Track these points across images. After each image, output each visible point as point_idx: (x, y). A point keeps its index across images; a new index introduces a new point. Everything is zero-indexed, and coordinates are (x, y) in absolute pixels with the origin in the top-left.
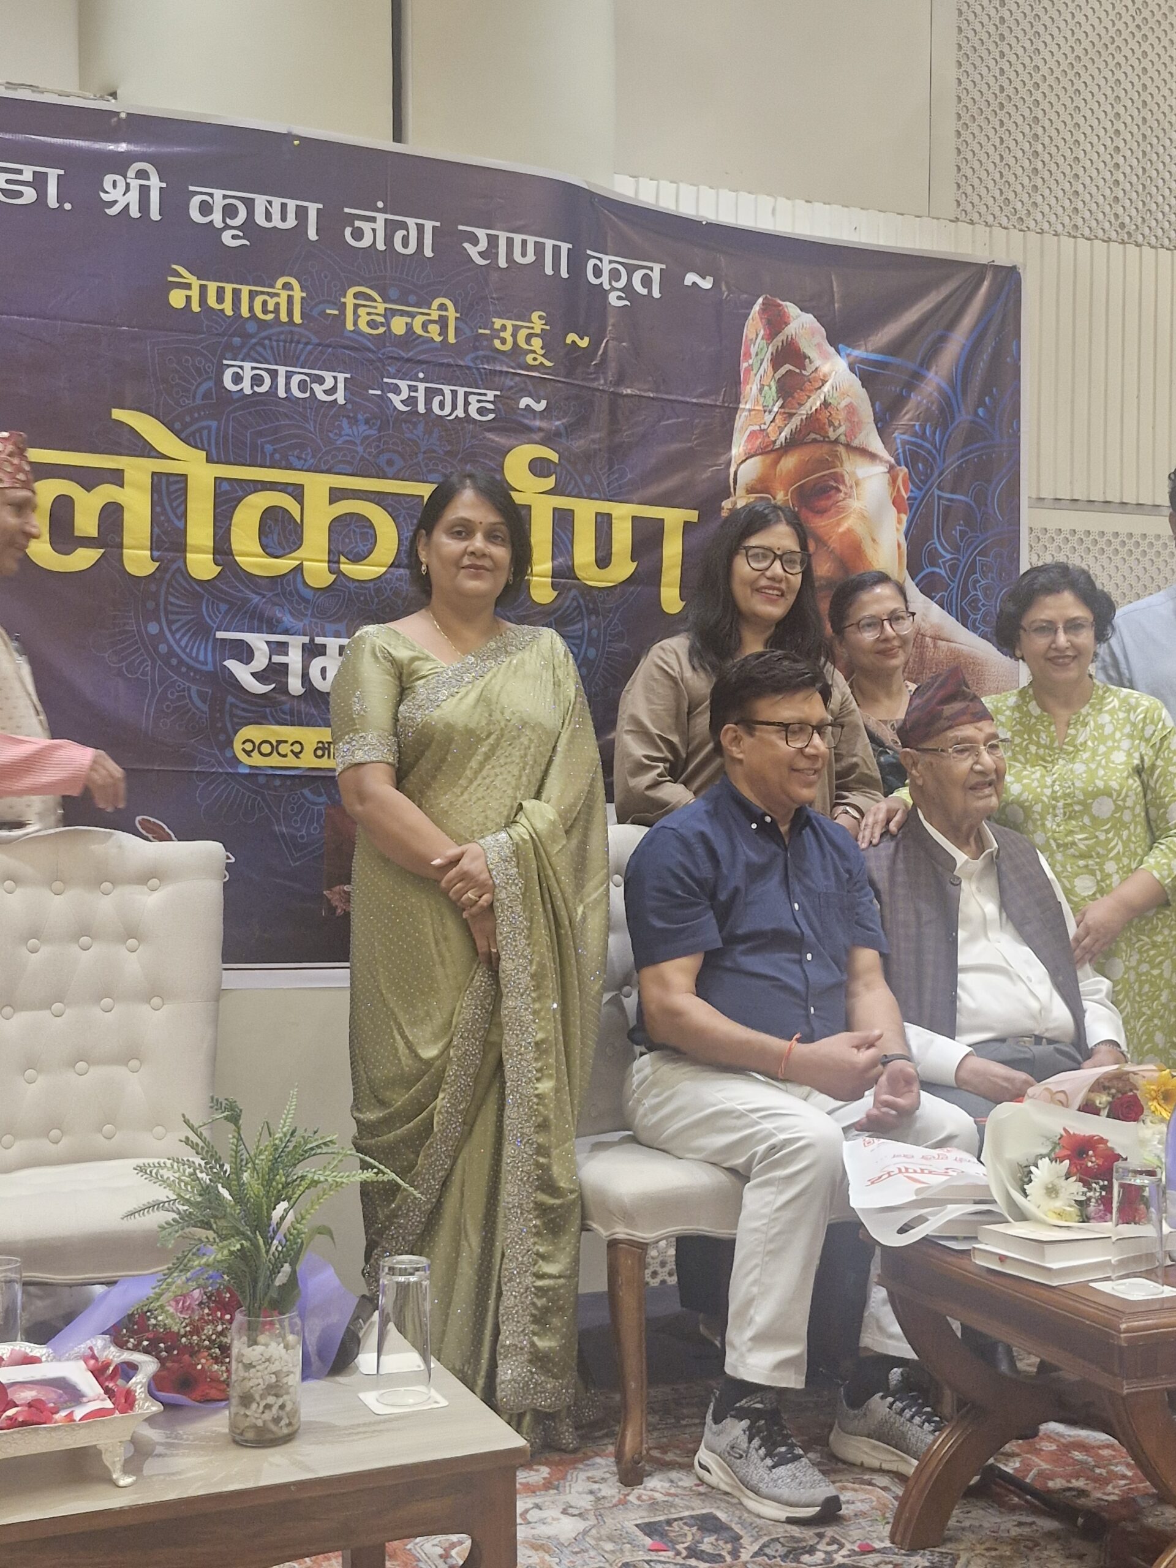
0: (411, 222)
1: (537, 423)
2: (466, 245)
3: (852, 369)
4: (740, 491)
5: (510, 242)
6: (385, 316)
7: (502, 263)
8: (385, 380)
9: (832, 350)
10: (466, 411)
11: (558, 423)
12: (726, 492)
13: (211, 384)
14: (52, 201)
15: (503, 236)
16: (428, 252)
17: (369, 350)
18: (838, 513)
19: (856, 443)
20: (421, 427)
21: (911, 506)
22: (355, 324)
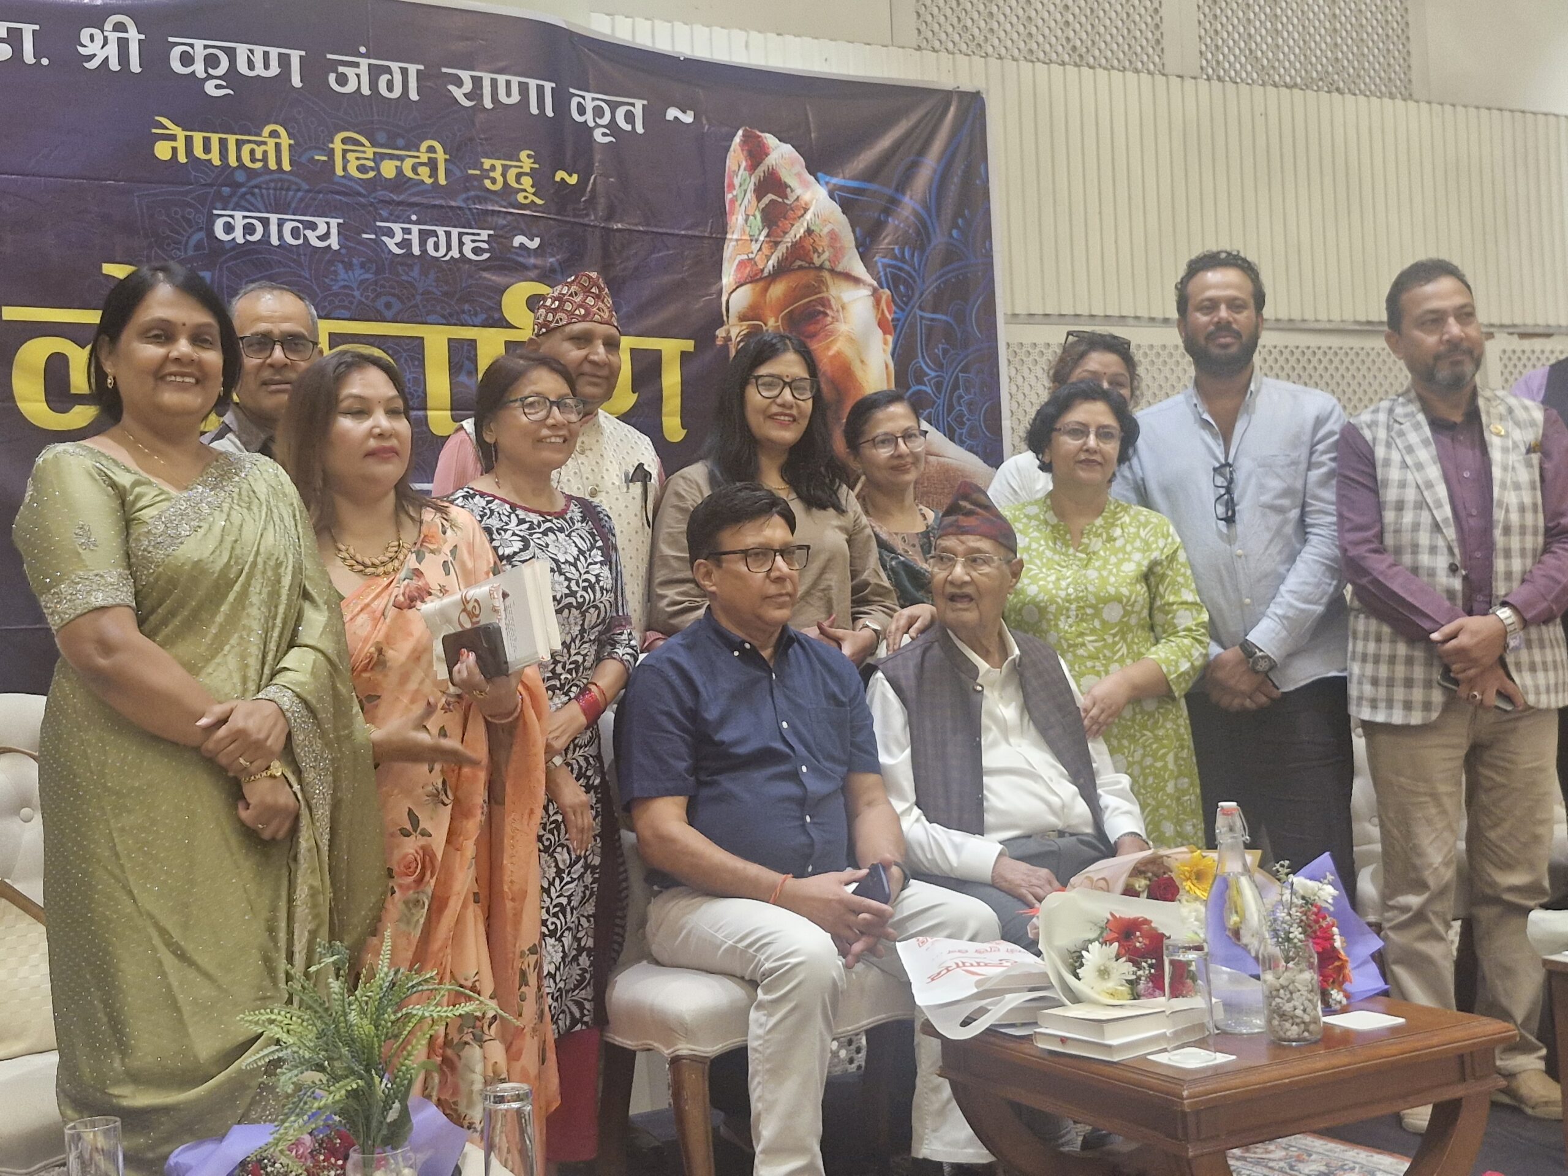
0: (395, 66)
1: (532, 260)
2: (451, 88)
3: (832, 196)
4: (733, 319)
5: (494, 83)
6: (374, 160)
7: (488, 103)
8: (379, 224)
9: (812, 178)
10: (461, 252)
11: (552, 260)
12: (719, 321)
13: (201, 235)
14: (29, 57)
15: (487, 78)
16: (414, 96)
17: (359, 194)
18: (827, 336)
19: (839, 268)
20: (417, 269)
21: (895, 327)
22: (345, 169)
